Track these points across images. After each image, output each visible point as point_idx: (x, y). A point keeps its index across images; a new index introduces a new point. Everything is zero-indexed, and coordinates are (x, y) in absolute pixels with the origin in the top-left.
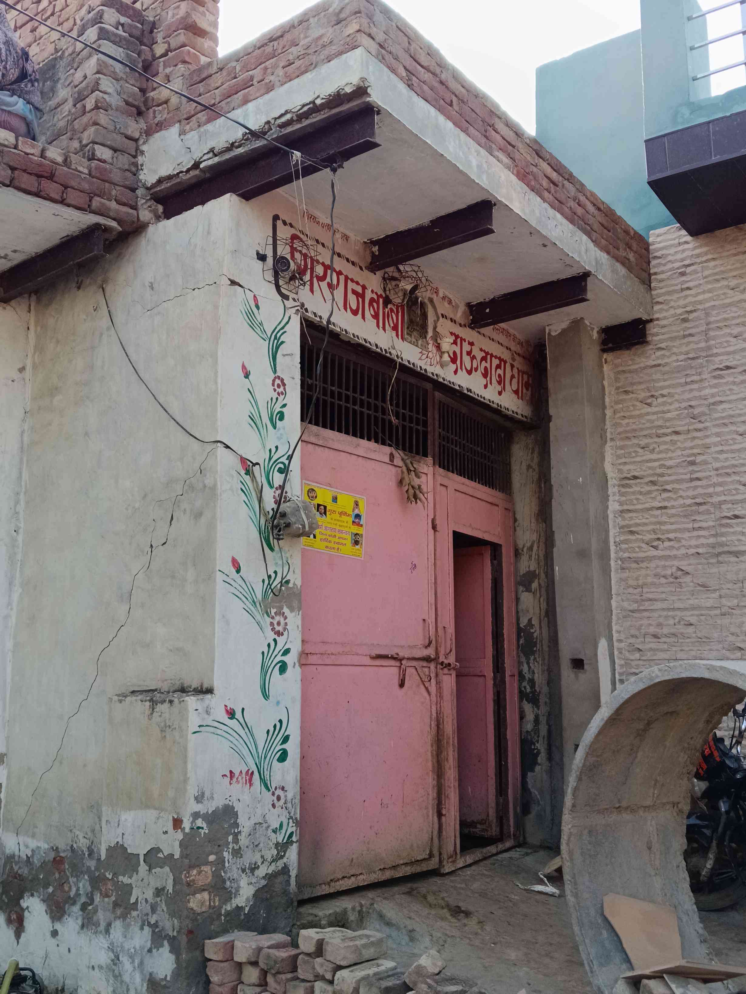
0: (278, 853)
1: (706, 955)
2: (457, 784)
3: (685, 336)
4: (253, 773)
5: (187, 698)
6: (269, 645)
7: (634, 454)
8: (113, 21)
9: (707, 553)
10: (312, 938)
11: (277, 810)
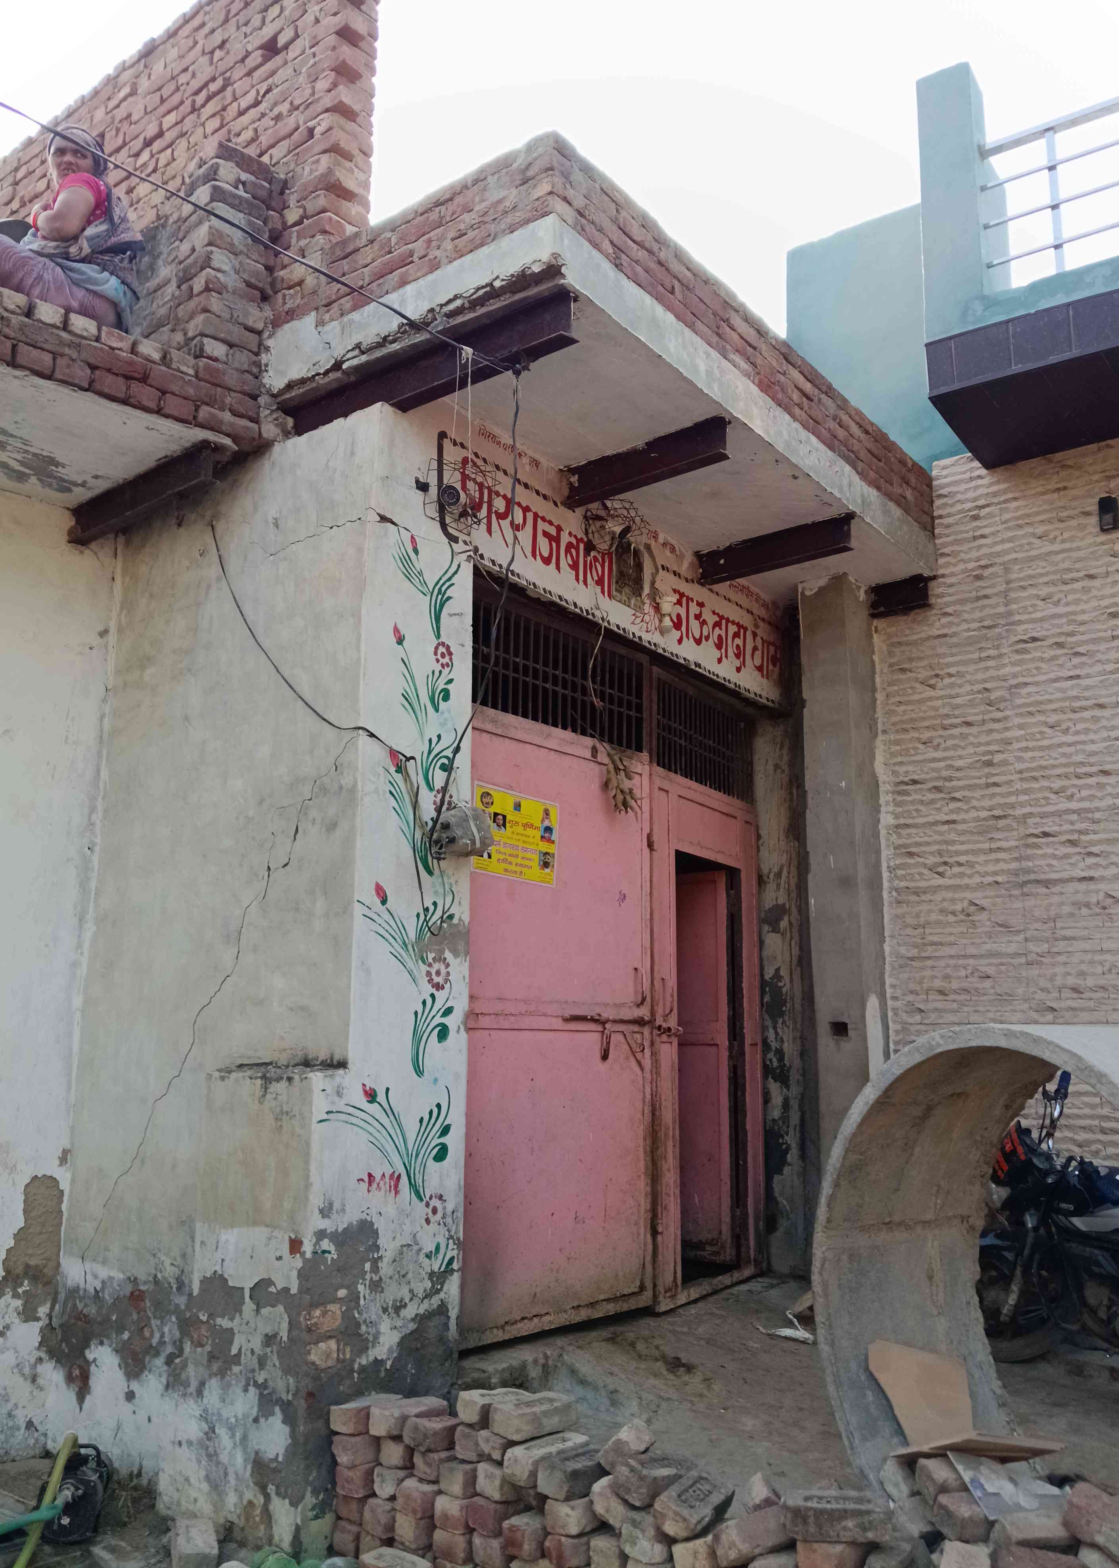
0: (433, 1286)
1: (1005, 1423)
2: (678, 1192)
3: (978, 598)
4: (399, 1176)
5: (311, 1075)
6: (424, 1003)
7: (912, 752)
8: (231, 178)
9: (1008, 882)
10: (476, 1403)
11: (433, 1227)
